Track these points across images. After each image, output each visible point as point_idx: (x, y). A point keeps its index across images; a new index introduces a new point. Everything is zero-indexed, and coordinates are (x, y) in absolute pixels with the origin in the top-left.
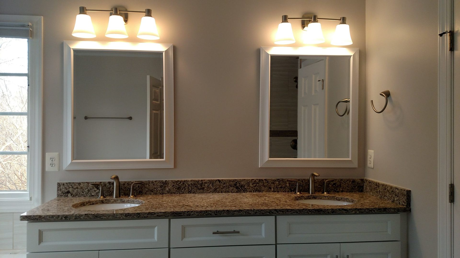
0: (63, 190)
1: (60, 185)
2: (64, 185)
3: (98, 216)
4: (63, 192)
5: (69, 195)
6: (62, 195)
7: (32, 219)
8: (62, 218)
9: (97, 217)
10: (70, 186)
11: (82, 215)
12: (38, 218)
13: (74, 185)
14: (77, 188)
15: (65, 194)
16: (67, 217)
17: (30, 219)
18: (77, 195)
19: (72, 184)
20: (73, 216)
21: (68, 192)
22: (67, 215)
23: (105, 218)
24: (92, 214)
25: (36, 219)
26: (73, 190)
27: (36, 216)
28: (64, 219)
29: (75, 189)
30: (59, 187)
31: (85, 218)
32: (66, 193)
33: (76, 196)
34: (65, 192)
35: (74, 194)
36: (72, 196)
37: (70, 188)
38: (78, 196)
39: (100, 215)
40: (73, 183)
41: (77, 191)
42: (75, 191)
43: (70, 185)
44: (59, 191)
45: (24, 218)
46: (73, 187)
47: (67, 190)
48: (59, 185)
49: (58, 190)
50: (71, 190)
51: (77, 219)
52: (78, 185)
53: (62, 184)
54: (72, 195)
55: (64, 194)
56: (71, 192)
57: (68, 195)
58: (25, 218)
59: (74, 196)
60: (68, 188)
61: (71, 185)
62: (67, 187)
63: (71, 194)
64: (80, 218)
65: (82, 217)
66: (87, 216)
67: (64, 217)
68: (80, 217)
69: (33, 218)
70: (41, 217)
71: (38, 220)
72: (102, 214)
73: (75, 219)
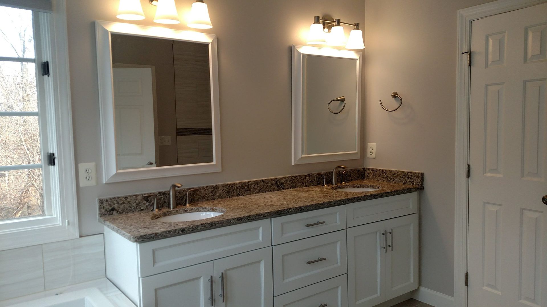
0: (107, 207)
1: (103, 202)
2: (107, 201)
3: (214, 224)
4: (106, 210)
5: (115, 212)
6: (106, 214)
7: (148, 239)
8: (179, 232)
9: (212, 225)
10: (115, 202)
11: (199, 226)
13: (120, 200)
14: (124, 203)
15: (109, 213)
16: (184, 230)
17: (145, 239)
18: (124, 211)
19: (117, 199)
20: (190, 228)
21: (113, 209)
22: (184, 228)
23: (220, 225)
24: (208, 223)
25: (152, 237)
26: (119, 206)
27: (152, 234)
28: (181, 232)
29: (121, 205)
30: (102, 205)
31: (201, 228)
32: (110, 211)
33: (122, 212)
34: (110, 209)
35: (120, 210)
36: (118, 213)
37: (114, 205)
38: (125, 213)
39: (215, 223)
40: (118, 198)
41: (124, 207)
42: (122, 207)
43: (115, 200)
44: (102, 209)
45: (138, 239)
46: (118, 203)
47: (111, 206)
48: (101, 202)
49: (100, 209)
50: (116, 206)
51: (194, 230)
52: (125, 200)
53: (105, 200)
54: (117, 212)
55: (108, 212)
56: (116, 209)
57: (113, 213)
58: (140, 238)
59: (120, 213)
60: (113, 205)
61: (117, 201)
62: (112, 204)
63: (116, 211)
64: (197, 229)
65: (198, 228)
66: (203, 226)
67: (182, 231)
68: (197, 228)
69: (148, 237)
70: (158, 235)
71: (154, 238)
72: (217, 222)
73: (192, 230)
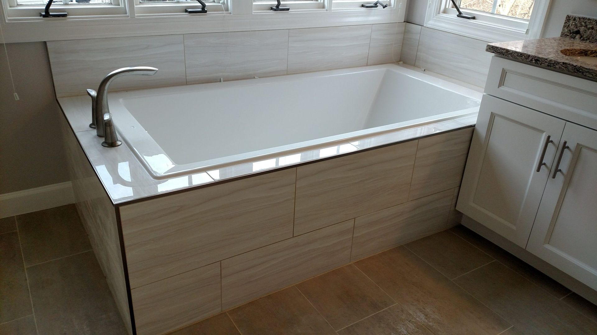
0: (572, 27)
1: (570, 19)
2: (575, 19)
3: (580, 71)
4: (570, 31)
5: (578, 36)
6: (568, 36)
7: (498, 53)
8: (532, 60)
9: (578, 71)
10: (583, 24)
11: (559, 63)
12: (504, 53)
13: (590, 22)
14: (592, 28)
15: (571, 35)
16: (539, 61)
17: (496, 52)
18: (589, 39)
19: (586, 20)
20: (547, 61)
21: (578, 32)
22: (539, 58)
23: (591, 76)
24: (572, 65)
25: (502, 53)
26: (586, 30)
27: (503, 50)
28: (534, 62)
29: (589, 30)
30: (568, 22)
31: (561, 68)
32: (574, 33)
33: (587, 40)
34: (574, 31)
35: (585, 36)
36: (582, 39)
37: (581, 27)
38: (590, 42)
39: (583, 69)
40: (589, 19)
41: (591, 33)
42: (588, 32)
43: (583, 22)
44: (566, 28)
45: (490, 49)
46: (586, 26)
47: (577, 28)
48: (568, 18)
49: (564, 26)
50: (582, 29)
51: (551, 66)
52: (596, 24)
53: (572, 18)
54: (581, 37)
55: (571, 33)
56: (581, 33)
57: (575, 37)
58: (491, 48)
59: (583, 40)
60: (579, 27)
61: (585, 23)
62: (579, 25)
63: (580, 35)
64: (554, 66)
65: (557, 66)
66: (565, 66)
67: (535, 60)
68: (555, 64)
69: (499, 51)
70: (509, 53)
71: (504, 55)
72: (587, 69)
73: (548, 66)
